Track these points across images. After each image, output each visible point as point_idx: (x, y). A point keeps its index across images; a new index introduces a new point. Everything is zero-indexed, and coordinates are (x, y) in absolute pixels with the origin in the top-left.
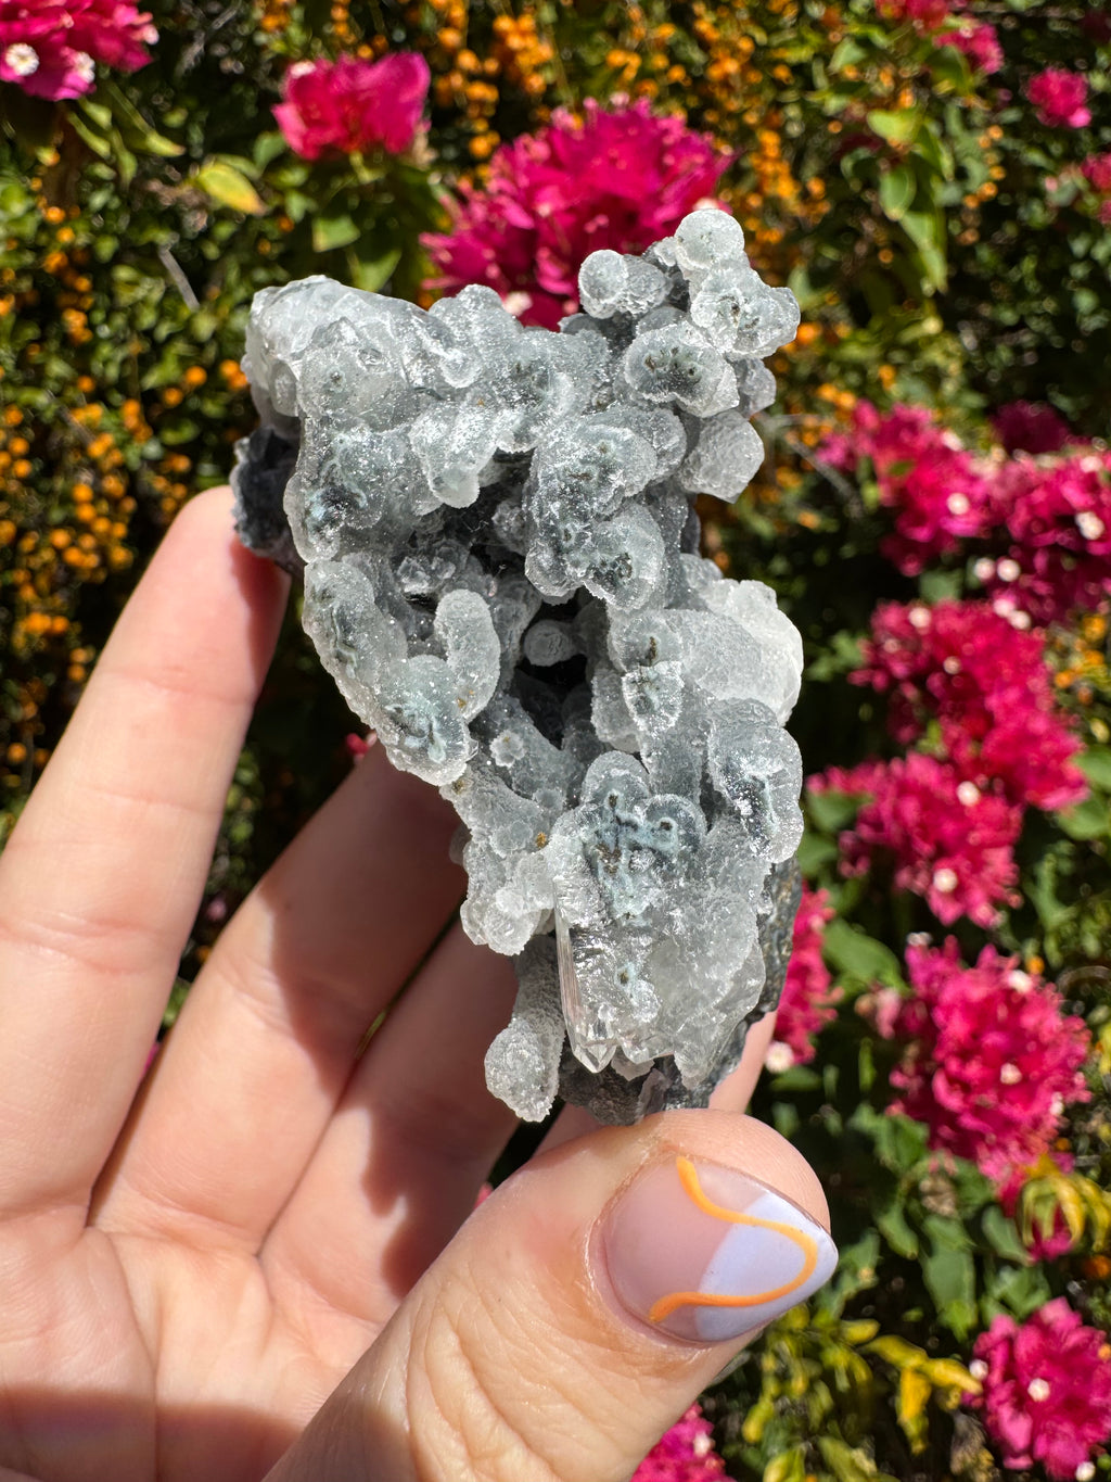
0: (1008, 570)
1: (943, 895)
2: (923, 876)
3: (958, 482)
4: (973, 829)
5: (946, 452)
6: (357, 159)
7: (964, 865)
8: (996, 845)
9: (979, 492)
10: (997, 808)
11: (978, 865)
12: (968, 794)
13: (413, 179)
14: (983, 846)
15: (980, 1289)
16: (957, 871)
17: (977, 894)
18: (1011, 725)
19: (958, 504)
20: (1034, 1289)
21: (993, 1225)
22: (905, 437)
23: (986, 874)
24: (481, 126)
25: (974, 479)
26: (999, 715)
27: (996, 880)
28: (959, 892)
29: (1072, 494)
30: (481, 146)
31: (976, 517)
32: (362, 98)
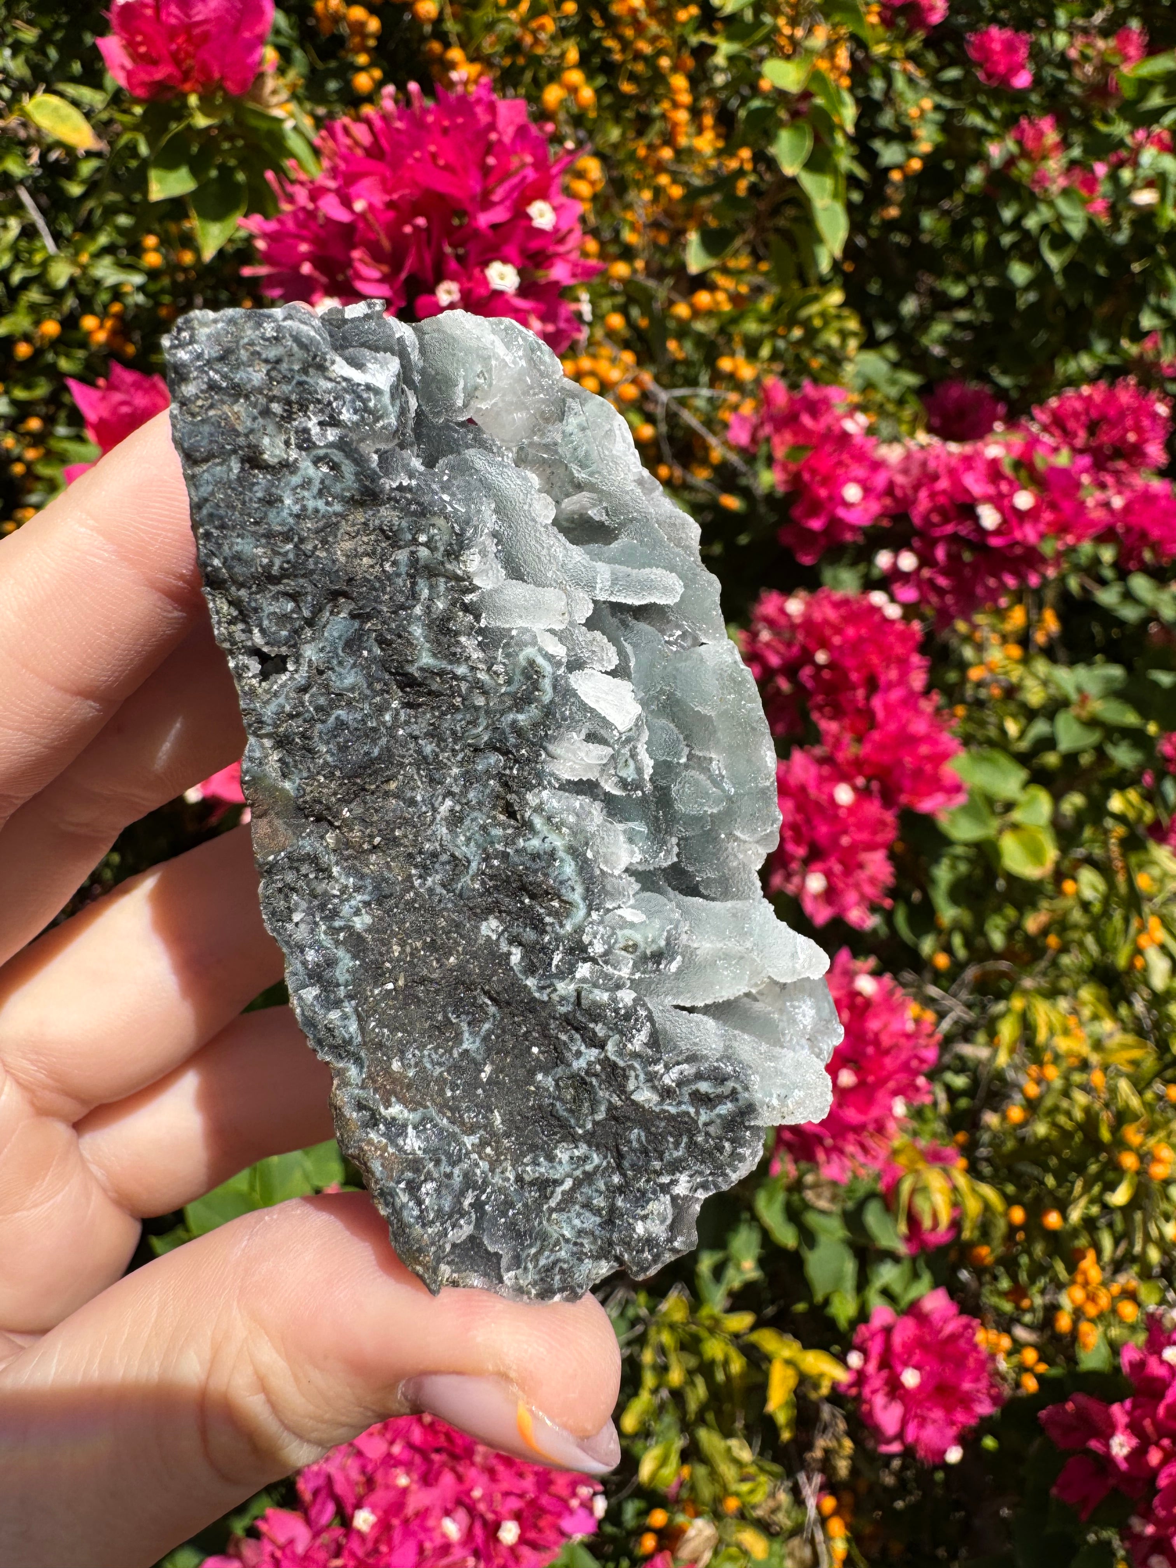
0: (908, 562)
1: (816, 897)
2: (796, 880)
3: (860, 471)
4: (845, 832)
5: (845, 436)
6: (193, 100)
7: (837, 868)
8: (871, 847)
9: (880, 480)
10: (873, 809)
11: (852, 865)
12: (844, 795)
13: (264, 125)
14: (855, 848)
15: (862, 1283)
16: (828, 875)
17: (851, 897)
18: (893, 726)
19: (852, 493)
20: (915, 1276)
21: (873, 1217)
22: (806, 420)
23: (862, 876)
24: (362, 59)
25: (877, 465)
26: (880, 714)
27: (873, 881)
28: (830, 895)
29: (974, 484)
30: (363, 81)
31: (875, 507)
32: (197, 31)
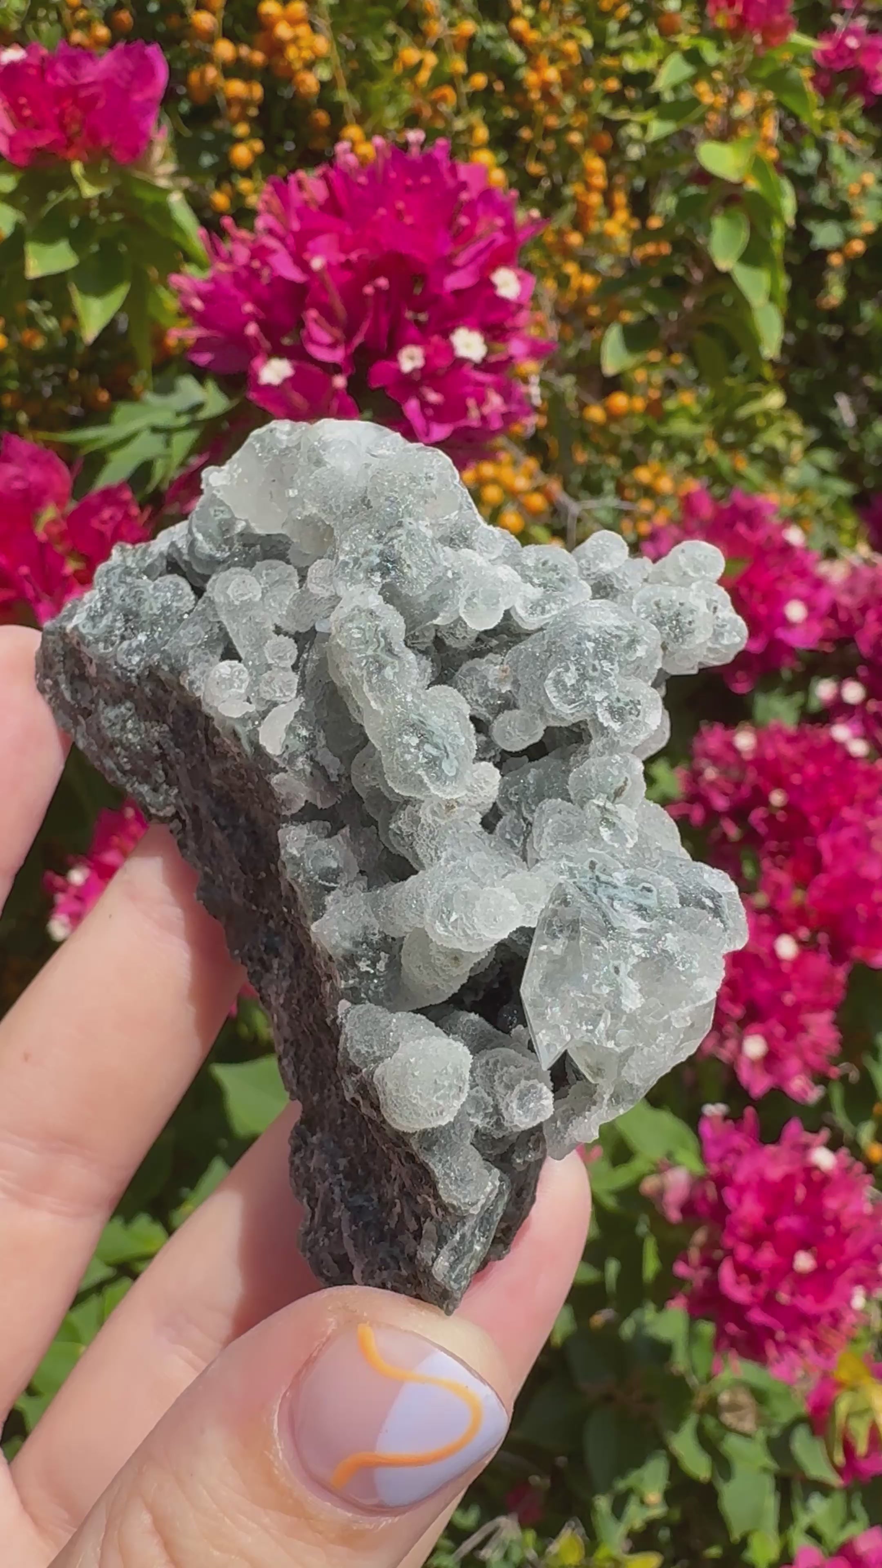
0: (853, 692)
1: (753, 1063)
2: (731, 1044)
3: (801, 587)
4: (788, 989)
5: (786, 549)
6: (77, 168)
7: (779, 1030)
8: (817, 1007)
9: (823, 600)
10: (820, 964)
11: (794, 1029)
12: (786, 947)
13: (149, 197)
14: (797, 1008)
15: (786, 1520)
16: (769, 1038)
17: (793, 1063)
18: (840, 871)
19: (796, 611)
20: (850, 1517)
21: (802, 1444)
22: (741, 528)
23: (805, 1040)
24: (242, 129)
25: (819, 583)
26: (827, 857)
27: (816, 1047)
28: (771, 1060)
30: (242, 154)
31: (818, 630)
32: (83, 94)
